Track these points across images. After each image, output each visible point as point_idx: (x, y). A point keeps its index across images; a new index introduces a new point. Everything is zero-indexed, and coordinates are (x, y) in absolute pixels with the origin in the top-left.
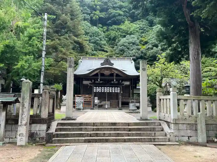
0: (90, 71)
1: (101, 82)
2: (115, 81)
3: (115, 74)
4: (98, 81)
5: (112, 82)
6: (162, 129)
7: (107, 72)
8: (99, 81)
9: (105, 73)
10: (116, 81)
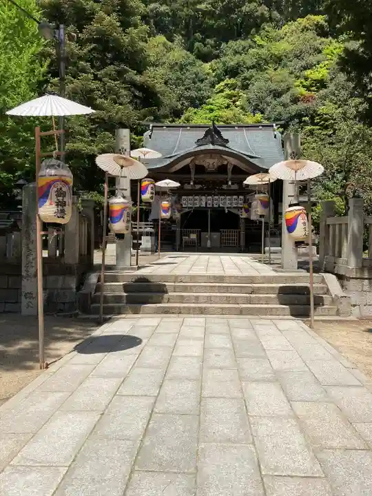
0: (172, 160)
1: (198, 187)
2: (230, 183)
3: (230, 168)
4: (189, 183)
5: (225, 187)
6: (325, 290)
7: (211, 161)
8: (192, 183)
9: (206, 165)
10: (232, 184)
